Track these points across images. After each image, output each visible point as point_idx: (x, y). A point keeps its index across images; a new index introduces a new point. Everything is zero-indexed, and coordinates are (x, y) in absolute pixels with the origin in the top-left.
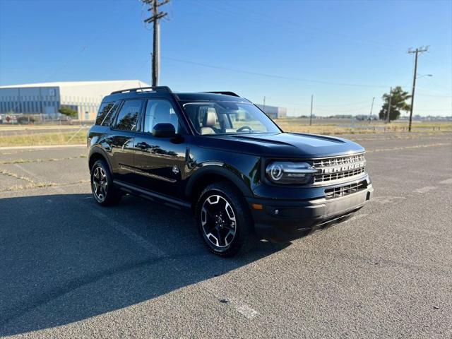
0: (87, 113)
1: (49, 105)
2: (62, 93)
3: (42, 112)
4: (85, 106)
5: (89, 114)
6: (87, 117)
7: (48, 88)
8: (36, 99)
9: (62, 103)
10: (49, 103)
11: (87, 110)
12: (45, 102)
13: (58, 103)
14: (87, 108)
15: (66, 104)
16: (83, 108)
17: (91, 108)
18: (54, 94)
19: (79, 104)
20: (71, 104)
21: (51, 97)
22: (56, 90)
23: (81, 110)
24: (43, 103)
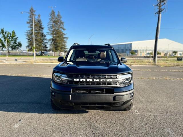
0: (141, 53)
1: (128, 50)
2: (133, 46)
3: (125, 53)
4: (141, 50)
5: (142, 53)
6: (141, 55)
7: (128, 44)
8: (124, 48)
9: (132, 49)
10: (128, 49)
11: (141, 52)
12: (127, 49)
13: (131, 49)
14: (141, 51)
15: (134, 50)
16: (140, 51)
17: (143, 51)
18: (130, 46)
19: (138, 50)
20: (135, 50)
21: (129, 47)
22: (131, 44)
23: (139, 52)
24: (126, 50)
